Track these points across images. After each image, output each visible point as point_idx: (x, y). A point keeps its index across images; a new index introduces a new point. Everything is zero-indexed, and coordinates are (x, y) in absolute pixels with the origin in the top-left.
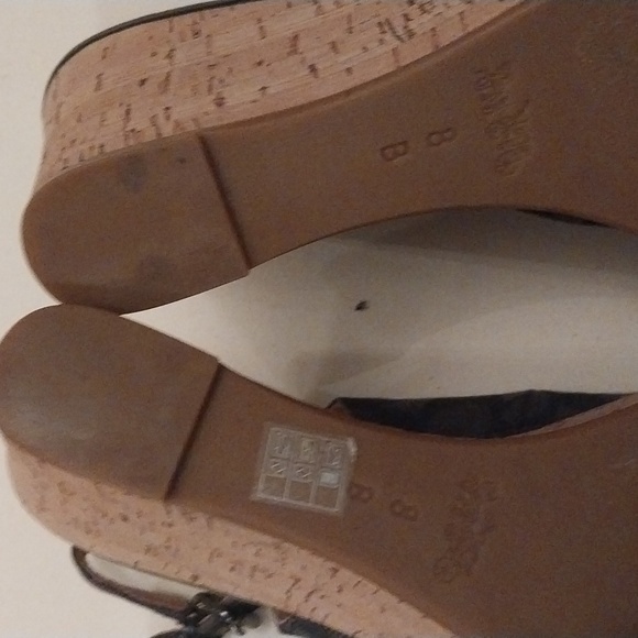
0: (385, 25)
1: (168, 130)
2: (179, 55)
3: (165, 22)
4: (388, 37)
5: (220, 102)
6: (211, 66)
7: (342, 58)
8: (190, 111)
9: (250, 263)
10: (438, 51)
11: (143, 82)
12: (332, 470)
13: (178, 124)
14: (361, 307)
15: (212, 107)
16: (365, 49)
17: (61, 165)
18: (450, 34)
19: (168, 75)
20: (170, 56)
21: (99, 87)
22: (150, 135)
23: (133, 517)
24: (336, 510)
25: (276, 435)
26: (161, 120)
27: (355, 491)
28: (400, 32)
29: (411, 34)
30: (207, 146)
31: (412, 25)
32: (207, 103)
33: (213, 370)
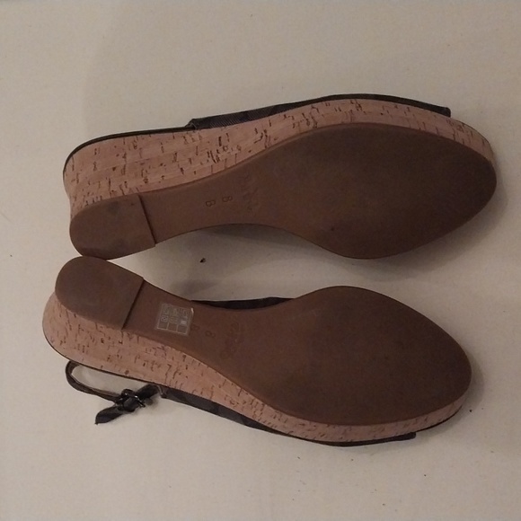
0: (210, 154)
1: (126, 192)
2: (128, 157)
3: (122, 139)
4: (210, 159)
5: (146, 182)
6: (142, 164)
7: (193, 166)
8: (134, 184)
9: (156, 243)
10: (226, 169)
11: (114, 169)
12: (184, 319)
13: (130, 189)
14: (202, 261)
15: (143, 183)
16: (202, 164)
17: (85, 204)
18: (231, 163)
19: (125, 166)
20: (124, 157)
21: (95, 169)
22: (120, 194)
23: (106, 340)
24: (186, 334)
25: (164, 306)
26: (124, 188)
27: (193, 327)
28: (215, 158)
29: (218, 160)
30: (142, 199)
31: (219, 156)
32: (141, 181)
33: (141, 282)
